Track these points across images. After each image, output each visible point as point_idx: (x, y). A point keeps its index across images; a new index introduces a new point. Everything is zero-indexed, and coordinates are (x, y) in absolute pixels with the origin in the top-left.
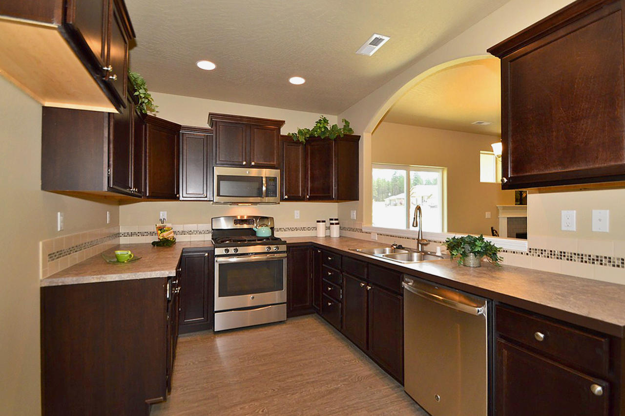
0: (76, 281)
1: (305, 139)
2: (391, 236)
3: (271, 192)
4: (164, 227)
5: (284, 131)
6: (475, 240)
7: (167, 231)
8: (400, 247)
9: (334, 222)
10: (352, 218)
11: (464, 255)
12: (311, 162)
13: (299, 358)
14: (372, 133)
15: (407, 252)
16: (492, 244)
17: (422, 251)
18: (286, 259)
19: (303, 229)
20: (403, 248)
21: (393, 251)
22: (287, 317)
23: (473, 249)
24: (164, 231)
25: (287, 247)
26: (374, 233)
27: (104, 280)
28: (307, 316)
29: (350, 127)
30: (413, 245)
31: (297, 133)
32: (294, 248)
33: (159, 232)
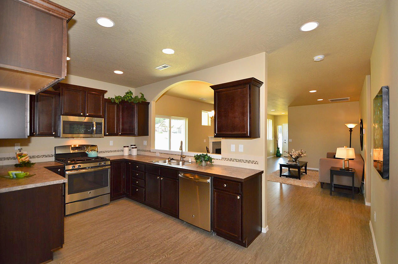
0: (8, 190)
1: (119, 102)
2: (167, 154)
3: (99, 131)
4: (22, 154)
5: (106, 96)
6: (205, 155)
7: (24, 156)
8: (172, 159)
9: (133, 147)
10: (144, 145)
11: (201, 161)
12: (122, 114)
13: (125, 218)
14: (156, 102)
15: (176, 161)
16: (210, 157)
17: (183, 161)
18: (110, 169)
19: (115, 151)
20: (174, 160)
21: (169, 161)
22: (111, 201)
23: (204, 159)
24: (22, 157)
25: (110, 162)
26: (157, 152)
27: (26, 188)
28: (121, 199)
29: (144, 97)
30: (179, 158)
31: (114, 98)
32: (114, 163)
33: (19, 157)
